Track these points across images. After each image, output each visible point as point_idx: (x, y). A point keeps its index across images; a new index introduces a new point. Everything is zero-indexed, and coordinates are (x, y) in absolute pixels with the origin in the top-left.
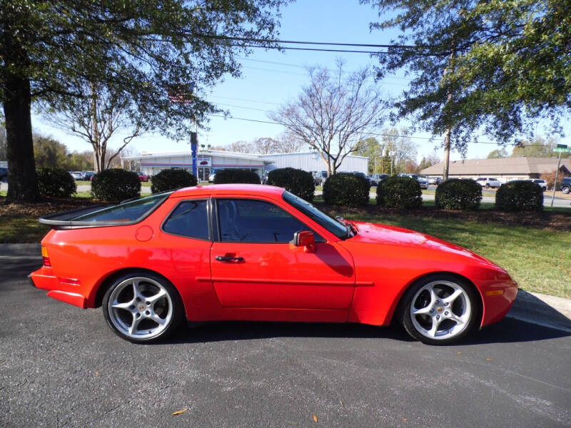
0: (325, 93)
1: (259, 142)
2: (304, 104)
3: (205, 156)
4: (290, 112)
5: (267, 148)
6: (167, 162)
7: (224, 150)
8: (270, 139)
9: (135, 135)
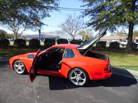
0: (71, 21)
1: (56, 31)
2: (66, 23)
3: (43, 35)
4: (63, 25)
5: (58, 33)
6: (33, 36)
7: (47, 33)
8: (59, 31)
9: (25, 30)
